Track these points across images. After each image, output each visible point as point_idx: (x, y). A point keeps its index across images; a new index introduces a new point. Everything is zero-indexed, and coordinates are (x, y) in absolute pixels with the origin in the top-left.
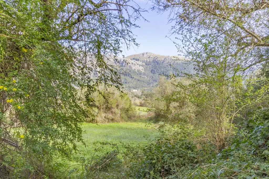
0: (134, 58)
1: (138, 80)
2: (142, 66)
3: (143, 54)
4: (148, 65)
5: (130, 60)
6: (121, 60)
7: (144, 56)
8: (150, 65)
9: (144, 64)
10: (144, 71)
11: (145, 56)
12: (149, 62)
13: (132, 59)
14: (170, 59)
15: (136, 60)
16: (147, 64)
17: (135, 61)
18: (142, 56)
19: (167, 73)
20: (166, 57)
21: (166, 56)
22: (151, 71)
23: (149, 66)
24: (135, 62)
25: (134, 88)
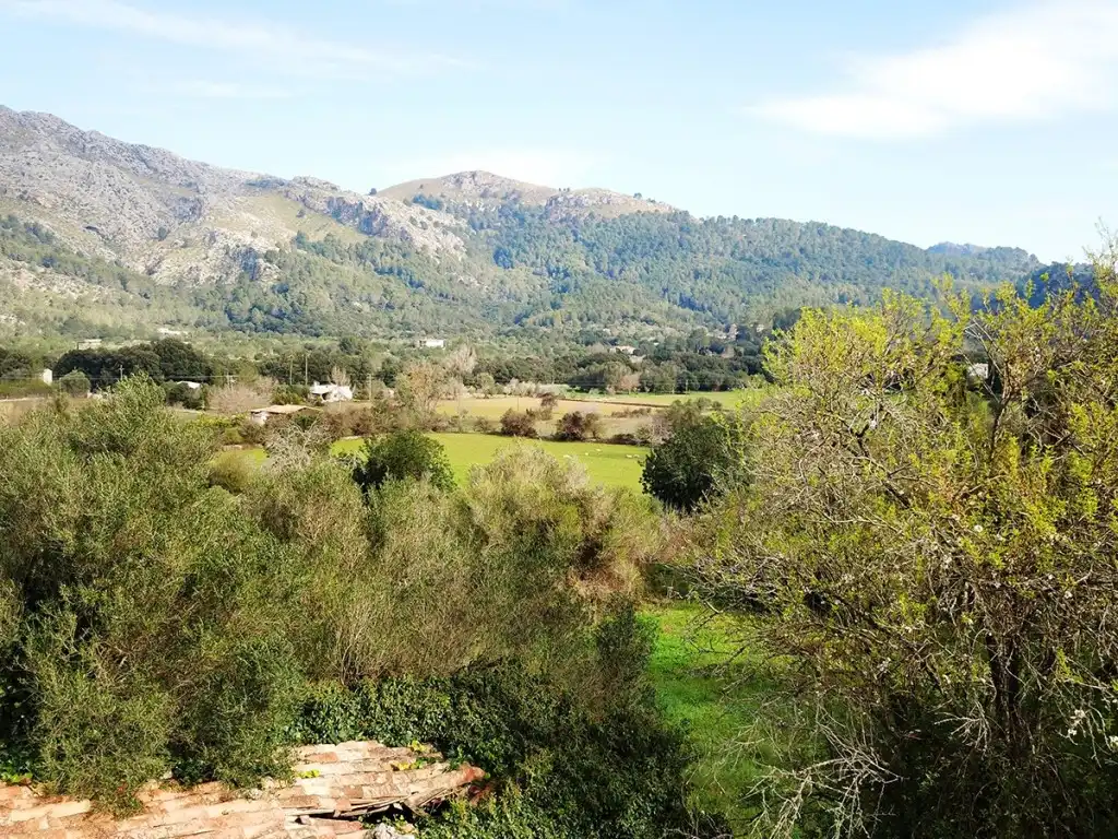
0: (420, 197)
1: (441, 295)
2: (457, 231)
3: (458, 180)
4: (482, 227)
5: (401, 204)
6: (361, 204)
7: (464, 187)
8: (489, 227)
9: (463, 223)
10: (465, 256)
11: (467, 185)
12: (485, 213)
13: (410, 200)
14: (572, 203)
15: (429, 206)
16: (477, 223)
17: (425, 209)
18: (452, 186)
19: (561, 265)
20: (558, 193)
21: (554, 190)
22: (496, 256)
23: (483, 232)
24: (422, 213)
25: (429, 329)
